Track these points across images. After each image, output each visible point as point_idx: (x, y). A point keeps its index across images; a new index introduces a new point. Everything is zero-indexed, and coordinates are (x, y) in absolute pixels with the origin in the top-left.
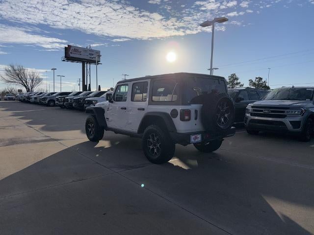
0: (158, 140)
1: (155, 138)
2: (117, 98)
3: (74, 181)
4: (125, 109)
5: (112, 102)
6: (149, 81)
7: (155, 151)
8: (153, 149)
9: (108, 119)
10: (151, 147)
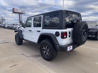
0: (47, 47)
1: (46, 47)
2: (27, 25)
3: (11, 67)
4: (31, 31)
5: (25, 27)
6: (42, 16)
7: (47, 54)
8: (46, 53)
9: (24, 35)
10: (45, 52)
